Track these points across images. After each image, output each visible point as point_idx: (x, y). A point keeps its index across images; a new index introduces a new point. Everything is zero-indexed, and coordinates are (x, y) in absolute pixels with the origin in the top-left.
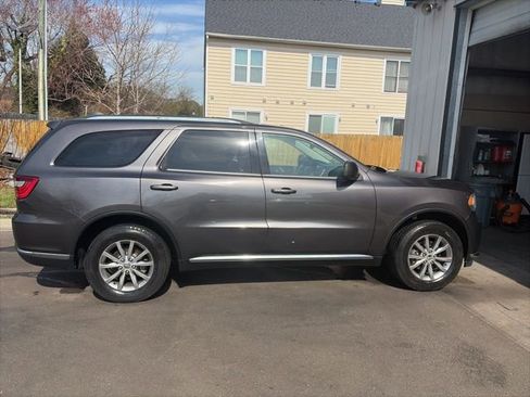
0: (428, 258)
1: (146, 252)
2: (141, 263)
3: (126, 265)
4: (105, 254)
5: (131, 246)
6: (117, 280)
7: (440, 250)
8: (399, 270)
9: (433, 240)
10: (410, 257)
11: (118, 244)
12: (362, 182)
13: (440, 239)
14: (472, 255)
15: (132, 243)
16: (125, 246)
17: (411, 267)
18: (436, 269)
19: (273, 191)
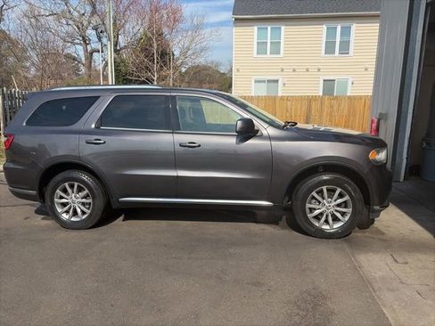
0: (328, 208)
1: (86, 191)
2: (84, 200)
3: (74, 202)
4: (59, 192)
5: (76, 187)
6: (67, 212)
7: (340, 201)
8: (297, 217)
9: (331, 192)
10: (308, 206)
11: (66, 184)
12: (262, 137)
13: (339, 190)
14: (377, 208)
15: (76, 184)
16: (72, 186)
17: (310, 216)
18: (336, 219)
19: (180, 145)
